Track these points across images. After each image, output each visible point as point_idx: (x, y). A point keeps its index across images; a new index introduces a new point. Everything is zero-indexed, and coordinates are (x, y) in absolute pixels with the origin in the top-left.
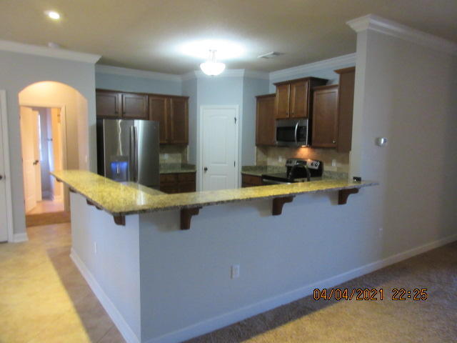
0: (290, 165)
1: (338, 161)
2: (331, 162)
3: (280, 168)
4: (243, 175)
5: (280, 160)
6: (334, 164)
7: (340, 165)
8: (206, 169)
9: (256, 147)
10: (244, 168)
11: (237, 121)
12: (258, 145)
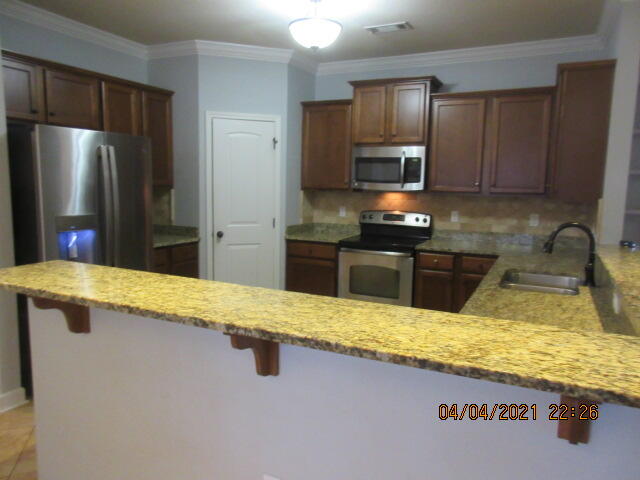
0: (368, 221)
1: (462, 214)
2: (449, 215)
3: (343, 226)
4: (289, 242)
5: (343, 213)
6: (455, 218)
7: (465, 220)
8: (220, 235)
9: (302, 193)
10: (291, 230)
11: (278, 145)
12: (304, 188)
